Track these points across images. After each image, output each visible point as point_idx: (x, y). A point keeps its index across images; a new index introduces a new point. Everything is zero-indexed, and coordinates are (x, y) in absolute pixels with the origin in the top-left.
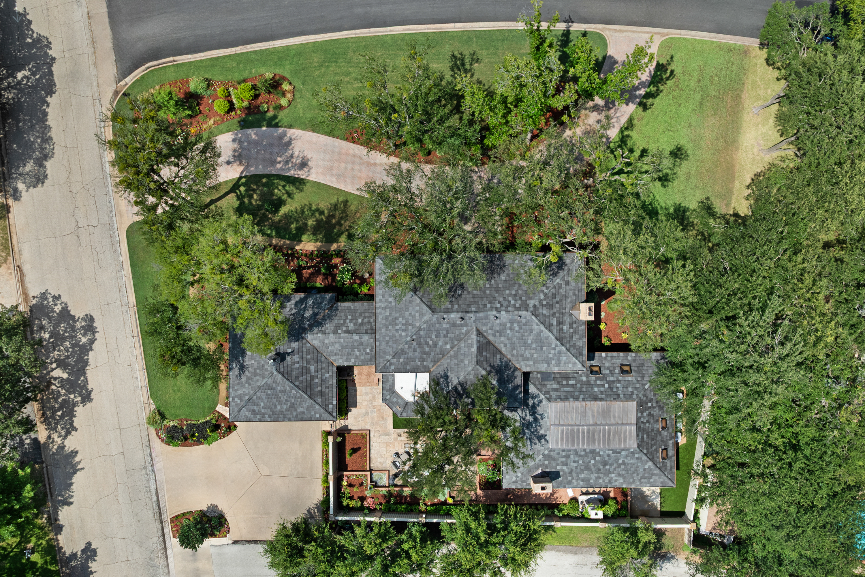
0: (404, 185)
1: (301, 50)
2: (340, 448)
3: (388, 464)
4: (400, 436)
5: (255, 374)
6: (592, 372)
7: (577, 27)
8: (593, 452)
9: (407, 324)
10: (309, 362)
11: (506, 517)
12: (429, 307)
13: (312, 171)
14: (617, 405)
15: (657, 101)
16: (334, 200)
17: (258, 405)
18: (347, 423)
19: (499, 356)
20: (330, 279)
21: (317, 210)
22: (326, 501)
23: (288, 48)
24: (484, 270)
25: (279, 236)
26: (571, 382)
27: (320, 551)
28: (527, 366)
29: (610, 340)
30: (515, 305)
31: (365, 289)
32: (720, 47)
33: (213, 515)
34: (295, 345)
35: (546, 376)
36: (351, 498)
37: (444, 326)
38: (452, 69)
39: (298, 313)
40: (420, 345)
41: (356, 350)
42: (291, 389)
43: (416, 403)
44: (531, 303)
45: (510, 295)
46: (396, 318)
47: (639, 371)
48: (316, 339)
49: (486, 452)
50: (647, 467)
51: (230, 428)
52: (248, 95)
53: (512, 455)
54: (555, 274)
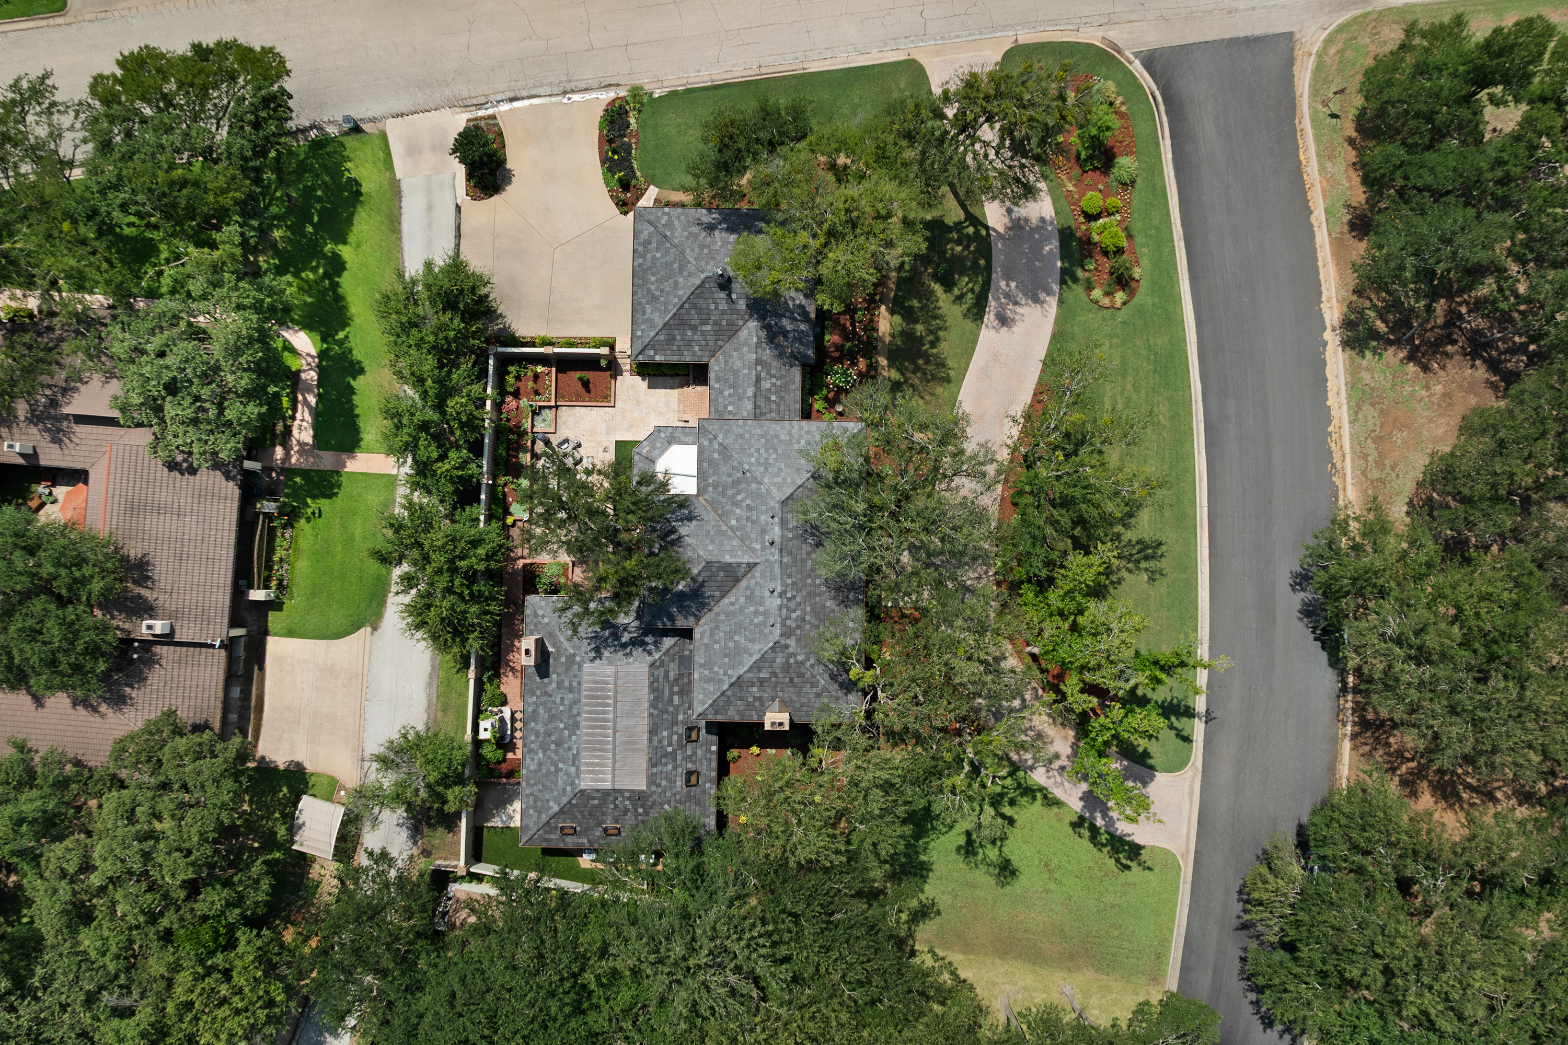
0: (965, 467)
1: (1174, 320)
2: (591, 363)
3: (563, 433)
4: (605, 450)
5: (702, 247)
6: (690, 729)
7: (1198, 729)
8: (576, 726)
9: (767, 465)
10: (716, 323)
11: (487, 599)
12: (790, 497)
13: (993, 332)
14: (641, 762)
15: (1086, 844)
16: (951, 363)
17: (657, 249)
18: (626, 374)
19: (717, 594)
20: (837, 354)
21: (938, 339)
22: (516, 341)
23: (1178, 301)
24: (841, 575)
25: (900, 282)
26: (676, 698)
27: (452, 334)
28: (702, 634)
29: (735, 760)
30: (789, 618)
31: (819, 405)
32: (1165, 942)
33: (500, 178)
34: (742, 305)
35: (686, 663)
36: (518, 378)
37: (763, 518)
38: (1139, 542)
39: (788, 309)
40: (736, 483)
41: (732, 391)
42: (680, 298)
43: (653, 476)
44: (792, 642)
45: (804, 612)
46: (776, 450)
47: (688, 797)
48: (749, 334)
49: (578, 575)
50: (552, 804)
51: (624, 206)
52: (1106, 240)
53: (577, 608)
54: (833, 677)
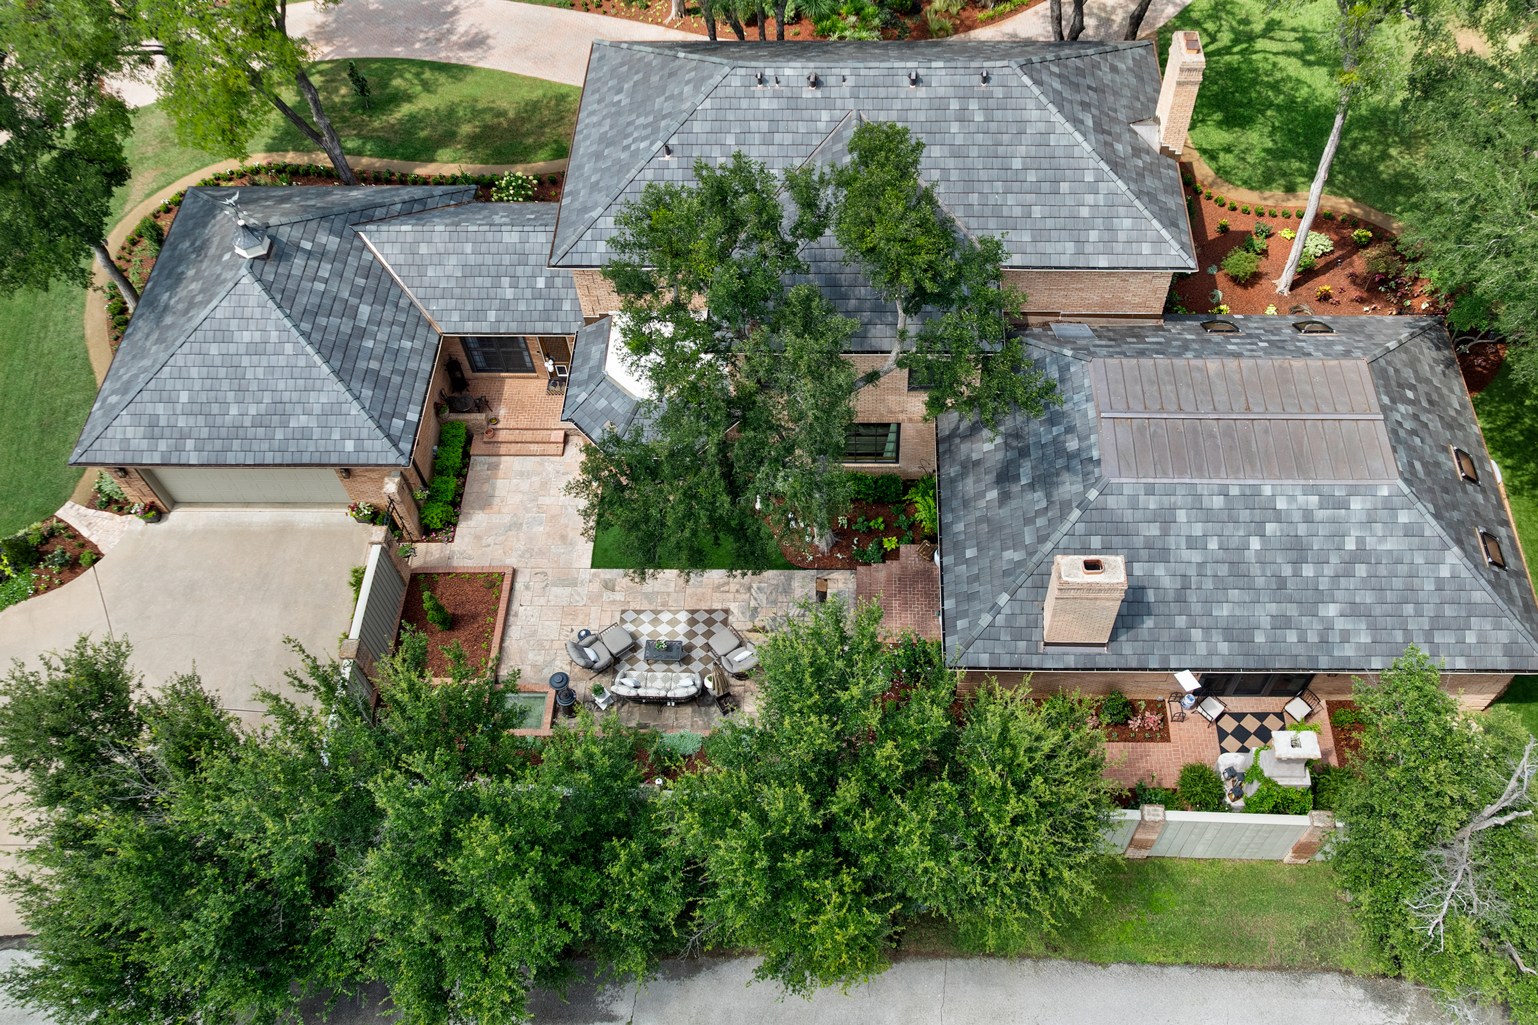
4: (610, 586)
10: (358, 294)
41: (506, 281)
50: (1445, 572)
51: (78, 562)
